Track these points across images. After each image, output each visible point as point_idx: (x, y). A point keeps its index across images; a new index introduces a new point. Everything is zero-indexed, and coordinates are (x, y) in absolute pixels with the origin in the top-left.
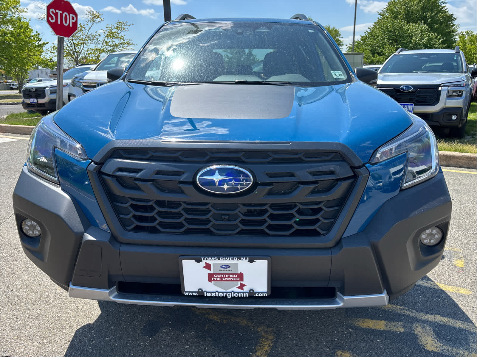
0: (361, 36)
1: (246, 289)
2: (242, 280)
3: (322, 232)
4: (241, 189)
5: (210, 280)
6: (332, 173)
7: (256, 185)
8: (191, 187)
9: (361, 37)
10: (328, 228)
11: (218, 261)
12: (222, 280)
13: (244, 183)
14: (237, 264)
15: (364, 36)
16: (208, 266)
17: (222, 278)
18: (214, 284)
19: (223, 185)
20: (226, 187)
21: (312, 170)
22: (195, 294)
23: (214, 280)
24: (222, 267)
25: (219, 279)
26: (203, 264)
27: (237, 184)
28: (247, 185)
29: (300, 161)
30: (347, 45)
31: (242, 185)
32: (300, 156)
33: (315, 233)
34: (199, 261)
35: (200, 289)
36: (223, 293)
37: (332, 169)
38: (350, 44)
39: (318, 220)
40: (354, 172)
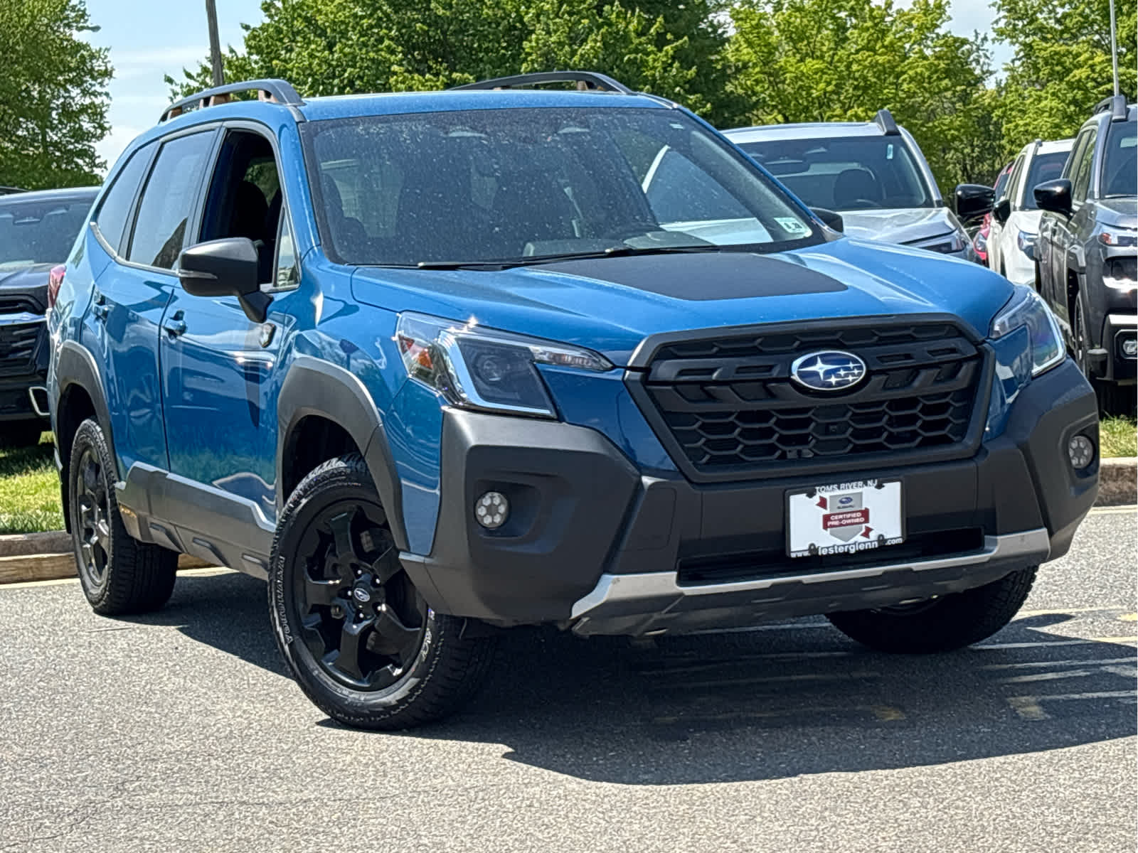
0: (247, 28)
1: (873, 536)
2: (867, 521)
3: (955, 439)
4: (854, 380)
5: (825, 527)
6: (953, 351)
7: (869, 374)
8: (788, 386)
9: (246, 34)
10: (962, 431)
11: (838, 492)
12: (841, 525)
13: (856, 372)
14: (861, 494)
15: (264, 28)
16: (823, 503)
17: (840, 520)
18: (832, 534)
19: (830, 377)
20: (833, 380)
21: (932, 348)
22: (806, 554)
23: (832, 526)
24: (841, 502)
25: (837, 523)
26: (816, 499)
27: (846, 375)
28: (859, 374)
29: (912, 339)
30: (170, 80)
31: (853, 375)
32: (910, 332)
33: (945, 441)
34: (811, 495)
35: (812, 545)
36: (844, 546)
37: (953, 346)
38: (189, 76)
39: (947, 421)
40: (977, 349)
